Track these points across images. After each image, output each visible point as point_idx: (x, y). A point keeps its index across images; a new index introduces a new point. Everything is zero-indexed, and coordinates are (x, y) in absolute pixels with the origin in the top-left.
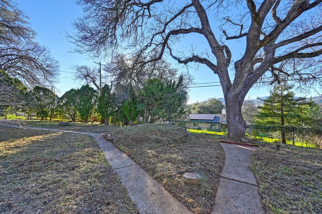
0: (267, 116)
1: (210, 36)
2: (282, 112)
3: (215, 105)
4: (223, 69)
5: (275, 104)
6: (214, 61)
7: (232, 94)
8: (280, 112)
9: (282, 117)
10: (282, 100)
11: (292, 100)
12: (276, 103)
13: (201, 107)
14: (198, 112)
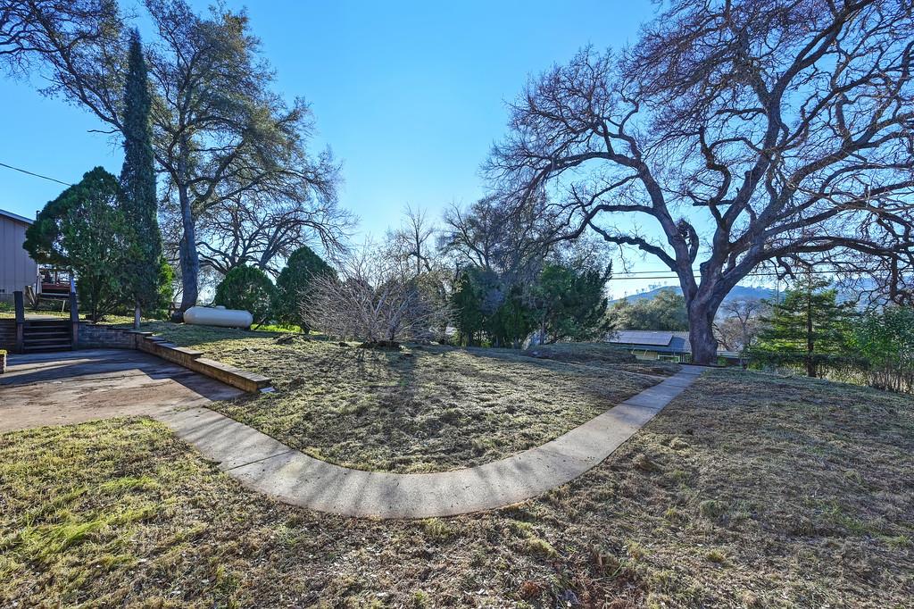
0: (779, 336)
1: (667, 221)
2: (810, 330)
3: (673, 309)
4: (686, 268)
5: (796, 314)
6: (672, 254)
7: (696, 304)
8: (806, 330)
9: (811, 337)
10: (810, 306)
11: (831, 306)
12: (799, 311)
13: (634, 314)
14: (626, 325)
